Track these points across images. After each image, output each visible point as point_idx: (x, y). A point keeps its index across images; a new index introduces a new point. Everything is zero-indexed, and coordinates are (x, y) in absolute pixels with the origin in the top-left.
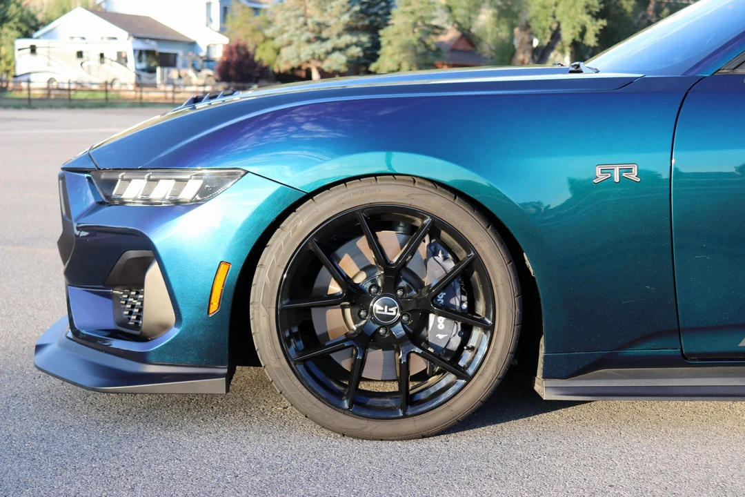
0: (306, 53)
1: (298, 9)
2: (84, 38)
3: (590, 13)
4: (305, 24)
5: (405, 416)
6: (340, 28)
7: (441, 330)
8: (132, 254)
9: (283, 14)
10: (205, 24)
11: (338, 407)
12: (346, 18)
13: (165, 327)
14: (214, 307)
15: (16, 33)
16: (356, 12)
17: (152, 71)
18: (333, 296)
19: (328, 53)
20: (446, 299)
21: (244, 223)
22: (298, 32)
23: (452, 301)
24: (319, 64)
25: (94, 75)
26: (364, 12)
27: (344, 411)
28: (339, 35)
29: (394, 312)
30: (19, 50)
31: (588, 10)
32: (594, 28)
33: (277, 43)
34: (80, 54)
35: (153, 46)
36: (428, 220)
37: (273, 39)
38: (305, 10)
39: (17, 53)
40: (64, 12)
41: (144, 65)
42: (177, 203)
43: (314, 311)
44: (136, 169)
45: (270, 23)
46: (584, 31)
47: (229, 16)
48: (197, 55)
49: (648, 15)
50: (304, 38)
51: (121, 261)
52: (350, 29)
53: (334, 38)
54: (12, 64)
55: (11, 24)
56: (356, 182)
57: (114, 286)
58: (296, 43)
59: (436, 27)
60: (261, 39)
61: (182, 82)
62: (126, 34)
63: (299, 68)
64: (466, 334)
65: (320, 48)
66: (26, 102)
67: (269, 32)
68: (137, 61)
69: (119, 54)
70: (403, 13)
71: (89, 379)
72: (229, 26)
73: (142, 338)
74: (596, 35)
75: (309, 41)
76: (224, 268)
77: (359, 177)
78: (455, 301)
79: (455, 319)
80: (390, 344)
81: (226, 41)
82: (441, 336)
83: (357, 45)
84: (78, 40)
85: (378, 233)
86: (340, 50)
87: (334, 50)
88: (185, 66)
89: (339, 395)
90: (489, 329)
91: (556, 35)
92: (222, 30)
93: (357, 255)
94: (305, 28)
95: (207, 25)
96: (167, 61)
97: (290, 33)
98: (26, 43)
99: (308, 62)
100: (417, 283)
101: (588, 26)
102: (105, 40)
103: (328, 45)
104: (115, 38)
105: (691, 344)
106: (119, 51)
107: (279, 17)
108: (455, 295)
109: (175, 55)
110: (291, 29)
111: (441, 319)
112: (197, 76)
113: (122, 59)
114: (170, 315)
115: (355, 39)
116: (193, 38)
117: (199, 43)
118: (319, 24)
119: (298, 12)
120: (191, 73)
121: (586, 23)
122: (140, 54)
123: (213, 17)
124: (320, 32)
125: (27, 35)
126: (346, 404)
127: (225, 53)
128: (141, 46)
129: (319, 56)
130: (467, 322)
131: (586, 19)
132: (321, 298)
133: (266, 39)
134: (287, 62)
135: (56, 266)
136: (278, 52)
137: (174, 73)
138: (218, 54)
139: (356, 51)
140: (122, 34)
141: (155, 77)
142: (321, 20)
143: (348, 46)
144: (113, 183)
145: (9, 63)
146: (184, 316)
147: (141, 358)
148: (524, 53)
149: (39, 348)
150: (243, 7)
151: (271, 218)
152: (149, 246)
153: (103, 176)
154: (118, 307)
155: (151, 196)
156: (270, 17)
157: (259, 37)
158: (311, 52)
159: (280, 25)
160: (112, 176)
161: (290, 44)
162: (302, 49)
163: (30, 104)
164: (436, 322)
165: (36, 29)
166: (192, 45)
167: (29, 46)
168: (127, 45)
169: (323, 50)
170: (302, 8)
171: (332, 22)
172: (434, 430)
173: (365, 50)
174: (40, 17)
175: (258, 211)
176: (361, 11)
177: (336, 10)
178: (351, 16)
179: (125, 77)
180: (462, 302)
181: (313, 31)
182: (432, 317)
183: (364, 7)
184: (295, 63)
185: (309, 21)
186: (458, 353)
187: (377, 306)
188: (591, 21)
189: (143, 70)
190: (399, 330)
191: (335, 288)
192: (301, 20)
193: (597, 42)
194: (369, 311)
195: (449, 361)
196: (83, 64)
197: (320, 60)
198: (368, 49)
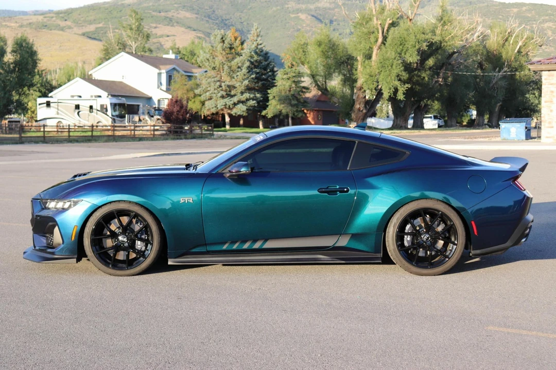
0: (221, 104)
1: (216, 77)
2: (80, 97)
3: (400, 80)
4: (220, 86)
5: (128, 269)
6: (243, 88)
7: (139, 245)
8: (51, 224)
9: (207, 80)
10: (157, 87)
11: (108, 267)
12: (246, 82)
13: (59, 245)
14: (73, 238)
15: (38, 94)
16: (252, 78)
17: (122, 116)
18: (108, 235)
19: (235, 104)
20: (141, 236)
21: (81, 215)
22: (216, 91)
23: (142, 237)
24: (229, 111)
25: (86, 120)
26: (258, 79)
27: (110, 268)
28: (242, 93)
29: (125, 240)
30: (40, 104)
31: (398, 78)
32: (403, 89)
33: (202, 98)
34: (77, 107)
35: (123, 101)
36: (134, 213)
37: (200, 95)
38: (221, 77)
39: (38, 106)
40: (69, 81)
41: (117, 113)
42: (63, 209)
43: (103, 239)
44: (52, 199)
45: (198, 86)
46: (396, 90)
47: (172, 81)
48: (151, 106)
49: (439, 81)
50: (219, 95)
51: (48, 226)
52: (249, 89)
53: (239, 95)
54: (35, 112)
55: (35, 88)
56: (114, 203)
57: (46, 234)
58: (214, 98)
59: (304, 88)
60: (192, 96)
61: (142, 124)
62: (106, 94)
63: (217, 113)
64: (146, 246)
65: (229, 101)
66: (42, 139)
67: (197, 92)
68: (113, 110)
69: (102, 106)
70: (283, 79)
71: (38, 259)
72: (172, 87)
73: (53, 248)
74: (404, 94)
75: (223, 97)
76: (76, 227)
77: (115, 201)
78: (143, 237)
79: (143, 242)
80: (124, 249)
81: (170, 97)
82: (139, 247)
83: (253, 100)
84: (76, 98)
85: (120, 218)
86: (243, 102)
87: (240, 102)
88: (143, 113)
89: (109, 264)
90: (152, 244)
91: (380, 94)
92: (168, 90)
93: (115, 224)
94: (221, 88)
95: (158, 87)
96: (132, 110)
97: (211, 92)
98: (44, 100)
99: (222, 110)
100: (133, 231)
101: (399, 88)
102: (94, 98)
103: (235, 99)
104: (100, 97)
105: (210, 248)
106: (102, 104)
107: (204, 82)
108: (143, 235)
109: (138, 106)
110: (212, 89)
111: (139, 242)
112: (150, 119)
113: (103, 109)
114: (61, 241)
115: (252, 96)
116: (150, 95)
117: (153, 98)
118: (229, 86)
119: (216, 79)
120: (147, 118)
121: (397, 86)
122: (114, 106)
123: (162, 82)
124: (230, 91)
125: (45, 95)
126: (111, 266)
127: (168, 105)
128: (115, 101)
129: (229, 106)
130: (147, 242)
131: (397, 83)
132: (105, 235)
133: (195, 96)
134: (209, 110)
135: (29, 227)
136: (203, 103)
137: (136, 118)
138: (164, 105)
139: (252, 103)
140: (104, 94)
141: (125, 120)
142: (230, 84)
143: (247, 100)
144: (47, 203)
145: (33, 112)
146: (65, 241)
147: (53, 253)
148: (360, 104)
149: (24, 253)
150: (182, 75)
151: (89, 213)
152: (55, 221)
153: (44, 201)
154: (47, 240)
155: (57, 207)
156: (198, 82)
157: (191, 95)
158: (224, 104)
159: (204, 87)
160: (46, 201)
161: (210, 99)
162: (218, 102)
163: (45, 140)
164: (138, 243)
165: (51, 91)
166: (149, 99)
167: (45, 102)
168: (106, 100)
169: (232, 102)
170: (219, 76)
171: (237, 85)
172: (136, 273)
173: (258, 103)
174: (54, 83)
175: (86, 211)
176: (256, 78)
177: (240, 77)
178: (249, 81)
179: (106, 120)
180: (145, 237)
181: (226, 91)
182: (137, 241)
183: (258, 75)
184: (214, 110)
185: (223, 84)
186: (145, 251)
187: (120, 238)
188: (401, 85)
189: (117, 116)
190: (126, 245)
191: (108, 233)
192: (218, 83)
193: (404, 97)
194: (118, 240)
195: (141, 254)
196: (80, 113)
197: (229, 108)
198: (261, 101)
